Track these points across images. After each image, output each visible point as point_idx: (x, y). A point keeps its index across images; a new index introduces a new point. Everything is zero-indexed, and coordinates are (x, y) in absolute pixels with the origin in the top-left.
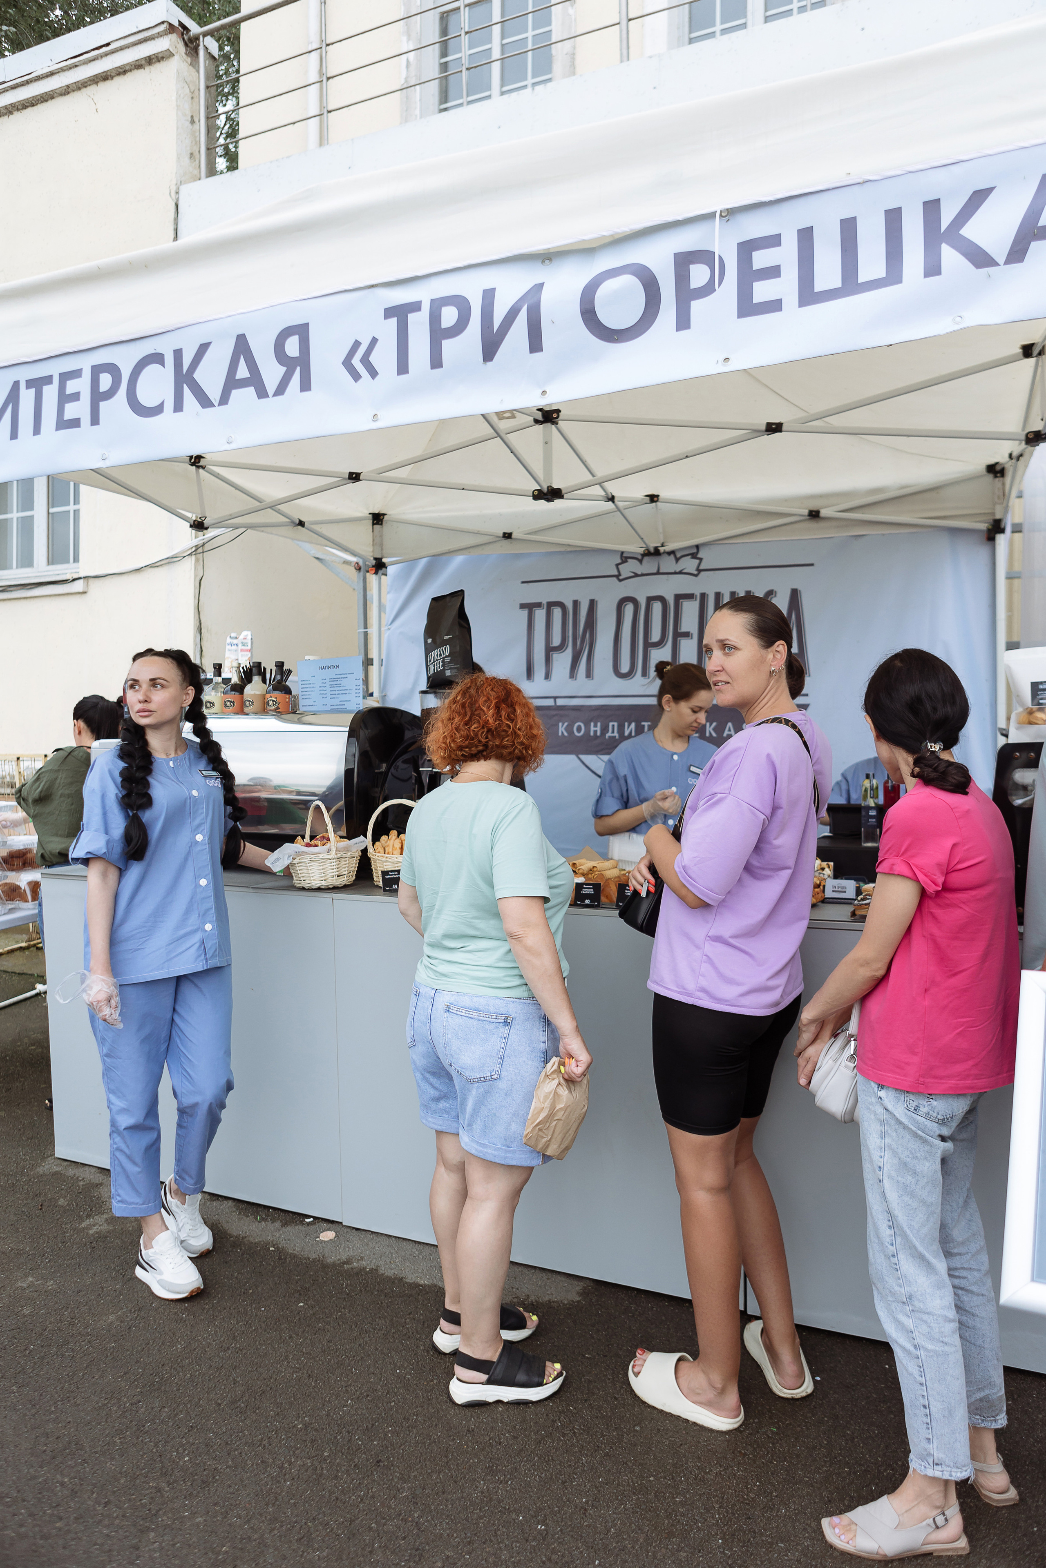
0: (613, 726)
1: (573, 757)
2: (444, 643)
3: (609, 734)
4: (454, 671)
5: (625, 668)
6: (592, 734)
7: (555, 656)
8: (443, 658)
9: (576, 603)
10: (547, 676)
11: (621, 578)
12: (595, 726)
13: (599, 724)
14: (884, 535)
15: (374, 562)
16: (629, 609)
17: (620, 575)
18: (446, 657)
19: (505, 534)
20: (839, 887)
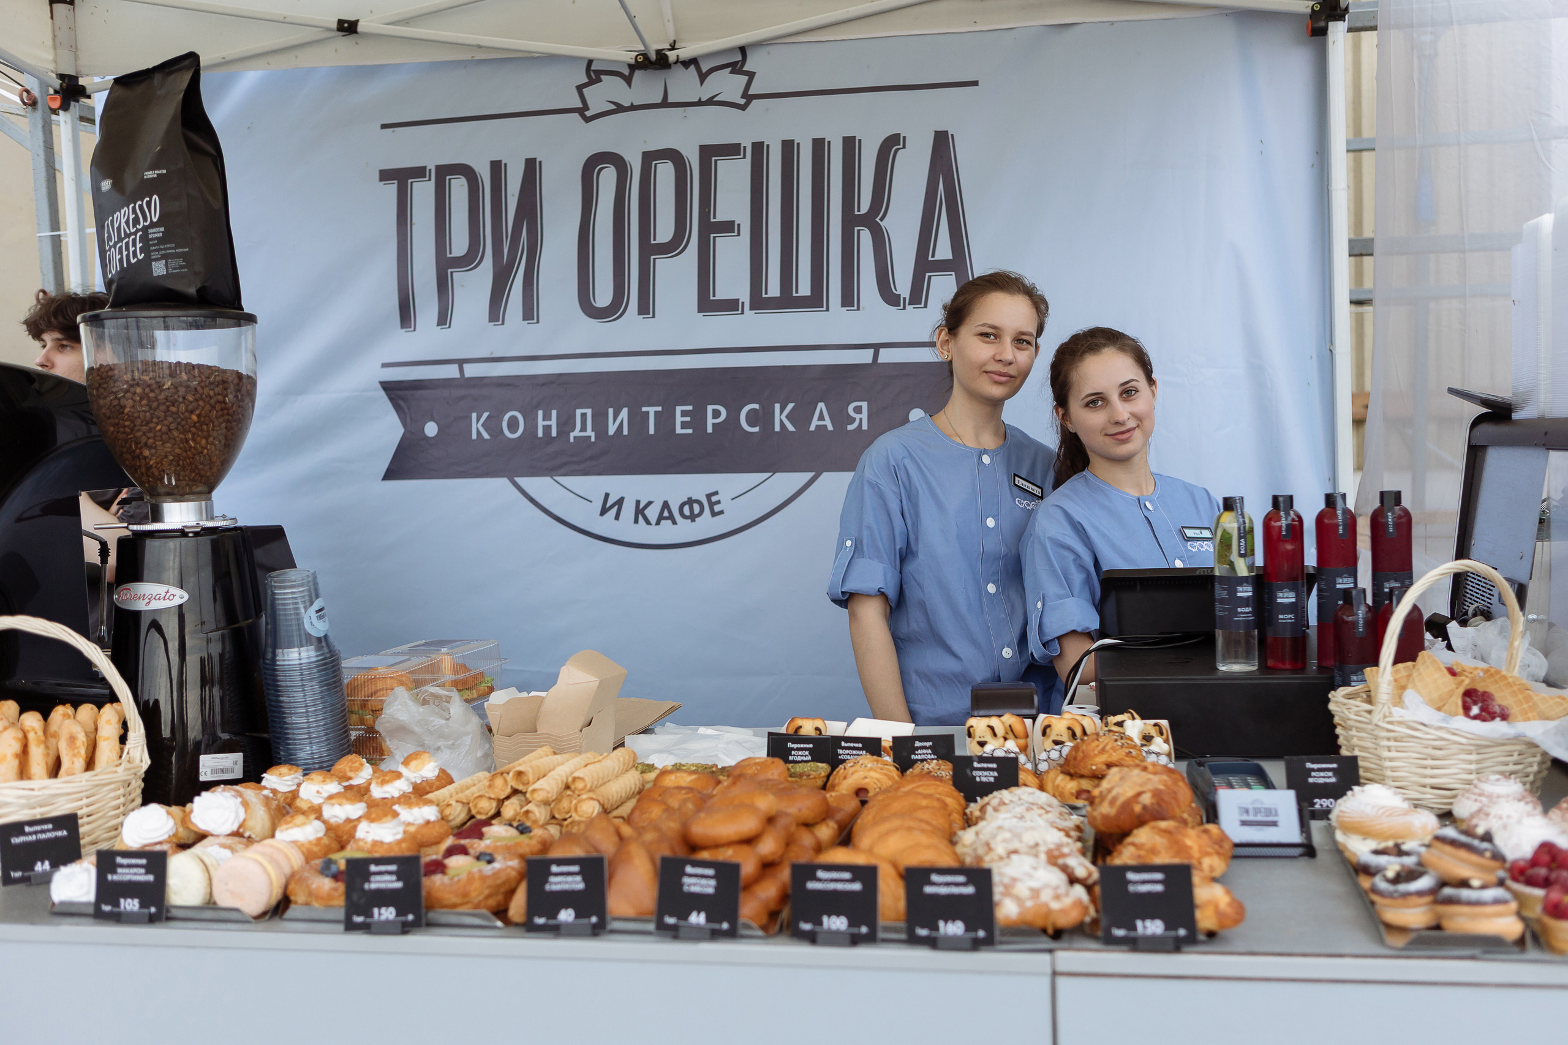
0: (584, 415)
1: (503, 482)
2: (146, 189)
3: (577, 433)
4: (173, 263)
5: (603, 297)
6: (540, 434)
7: (459, 277)
8: (145, 229)
9: (497, 168)
10: (444, 319)
11: (588, 114)
12: (547, 417)
13: (554, 413)
14: (1112, 23)
15: (57, 83)
16: (608, 177)
17: (586, 107)
18: (153, 225)
19: (341, 22)
20: (1257, 811)
